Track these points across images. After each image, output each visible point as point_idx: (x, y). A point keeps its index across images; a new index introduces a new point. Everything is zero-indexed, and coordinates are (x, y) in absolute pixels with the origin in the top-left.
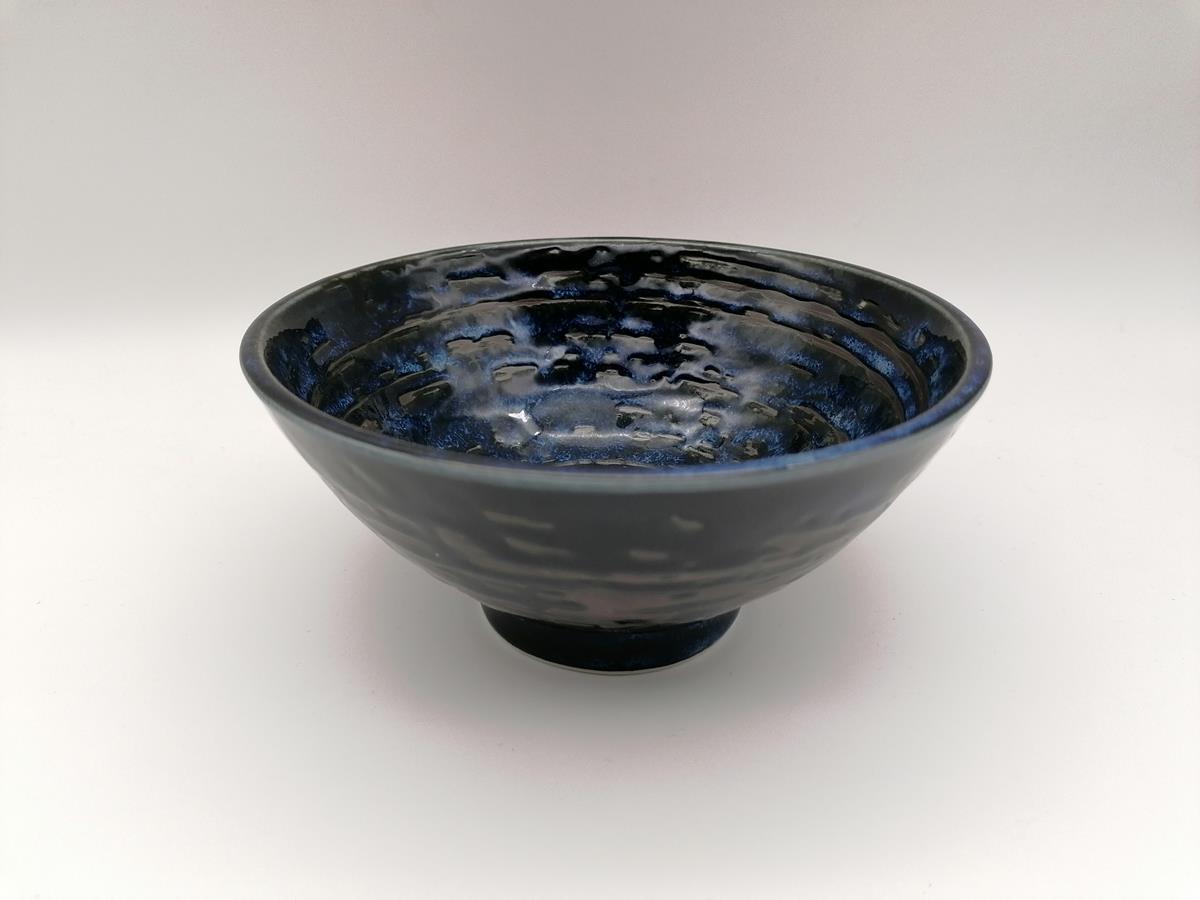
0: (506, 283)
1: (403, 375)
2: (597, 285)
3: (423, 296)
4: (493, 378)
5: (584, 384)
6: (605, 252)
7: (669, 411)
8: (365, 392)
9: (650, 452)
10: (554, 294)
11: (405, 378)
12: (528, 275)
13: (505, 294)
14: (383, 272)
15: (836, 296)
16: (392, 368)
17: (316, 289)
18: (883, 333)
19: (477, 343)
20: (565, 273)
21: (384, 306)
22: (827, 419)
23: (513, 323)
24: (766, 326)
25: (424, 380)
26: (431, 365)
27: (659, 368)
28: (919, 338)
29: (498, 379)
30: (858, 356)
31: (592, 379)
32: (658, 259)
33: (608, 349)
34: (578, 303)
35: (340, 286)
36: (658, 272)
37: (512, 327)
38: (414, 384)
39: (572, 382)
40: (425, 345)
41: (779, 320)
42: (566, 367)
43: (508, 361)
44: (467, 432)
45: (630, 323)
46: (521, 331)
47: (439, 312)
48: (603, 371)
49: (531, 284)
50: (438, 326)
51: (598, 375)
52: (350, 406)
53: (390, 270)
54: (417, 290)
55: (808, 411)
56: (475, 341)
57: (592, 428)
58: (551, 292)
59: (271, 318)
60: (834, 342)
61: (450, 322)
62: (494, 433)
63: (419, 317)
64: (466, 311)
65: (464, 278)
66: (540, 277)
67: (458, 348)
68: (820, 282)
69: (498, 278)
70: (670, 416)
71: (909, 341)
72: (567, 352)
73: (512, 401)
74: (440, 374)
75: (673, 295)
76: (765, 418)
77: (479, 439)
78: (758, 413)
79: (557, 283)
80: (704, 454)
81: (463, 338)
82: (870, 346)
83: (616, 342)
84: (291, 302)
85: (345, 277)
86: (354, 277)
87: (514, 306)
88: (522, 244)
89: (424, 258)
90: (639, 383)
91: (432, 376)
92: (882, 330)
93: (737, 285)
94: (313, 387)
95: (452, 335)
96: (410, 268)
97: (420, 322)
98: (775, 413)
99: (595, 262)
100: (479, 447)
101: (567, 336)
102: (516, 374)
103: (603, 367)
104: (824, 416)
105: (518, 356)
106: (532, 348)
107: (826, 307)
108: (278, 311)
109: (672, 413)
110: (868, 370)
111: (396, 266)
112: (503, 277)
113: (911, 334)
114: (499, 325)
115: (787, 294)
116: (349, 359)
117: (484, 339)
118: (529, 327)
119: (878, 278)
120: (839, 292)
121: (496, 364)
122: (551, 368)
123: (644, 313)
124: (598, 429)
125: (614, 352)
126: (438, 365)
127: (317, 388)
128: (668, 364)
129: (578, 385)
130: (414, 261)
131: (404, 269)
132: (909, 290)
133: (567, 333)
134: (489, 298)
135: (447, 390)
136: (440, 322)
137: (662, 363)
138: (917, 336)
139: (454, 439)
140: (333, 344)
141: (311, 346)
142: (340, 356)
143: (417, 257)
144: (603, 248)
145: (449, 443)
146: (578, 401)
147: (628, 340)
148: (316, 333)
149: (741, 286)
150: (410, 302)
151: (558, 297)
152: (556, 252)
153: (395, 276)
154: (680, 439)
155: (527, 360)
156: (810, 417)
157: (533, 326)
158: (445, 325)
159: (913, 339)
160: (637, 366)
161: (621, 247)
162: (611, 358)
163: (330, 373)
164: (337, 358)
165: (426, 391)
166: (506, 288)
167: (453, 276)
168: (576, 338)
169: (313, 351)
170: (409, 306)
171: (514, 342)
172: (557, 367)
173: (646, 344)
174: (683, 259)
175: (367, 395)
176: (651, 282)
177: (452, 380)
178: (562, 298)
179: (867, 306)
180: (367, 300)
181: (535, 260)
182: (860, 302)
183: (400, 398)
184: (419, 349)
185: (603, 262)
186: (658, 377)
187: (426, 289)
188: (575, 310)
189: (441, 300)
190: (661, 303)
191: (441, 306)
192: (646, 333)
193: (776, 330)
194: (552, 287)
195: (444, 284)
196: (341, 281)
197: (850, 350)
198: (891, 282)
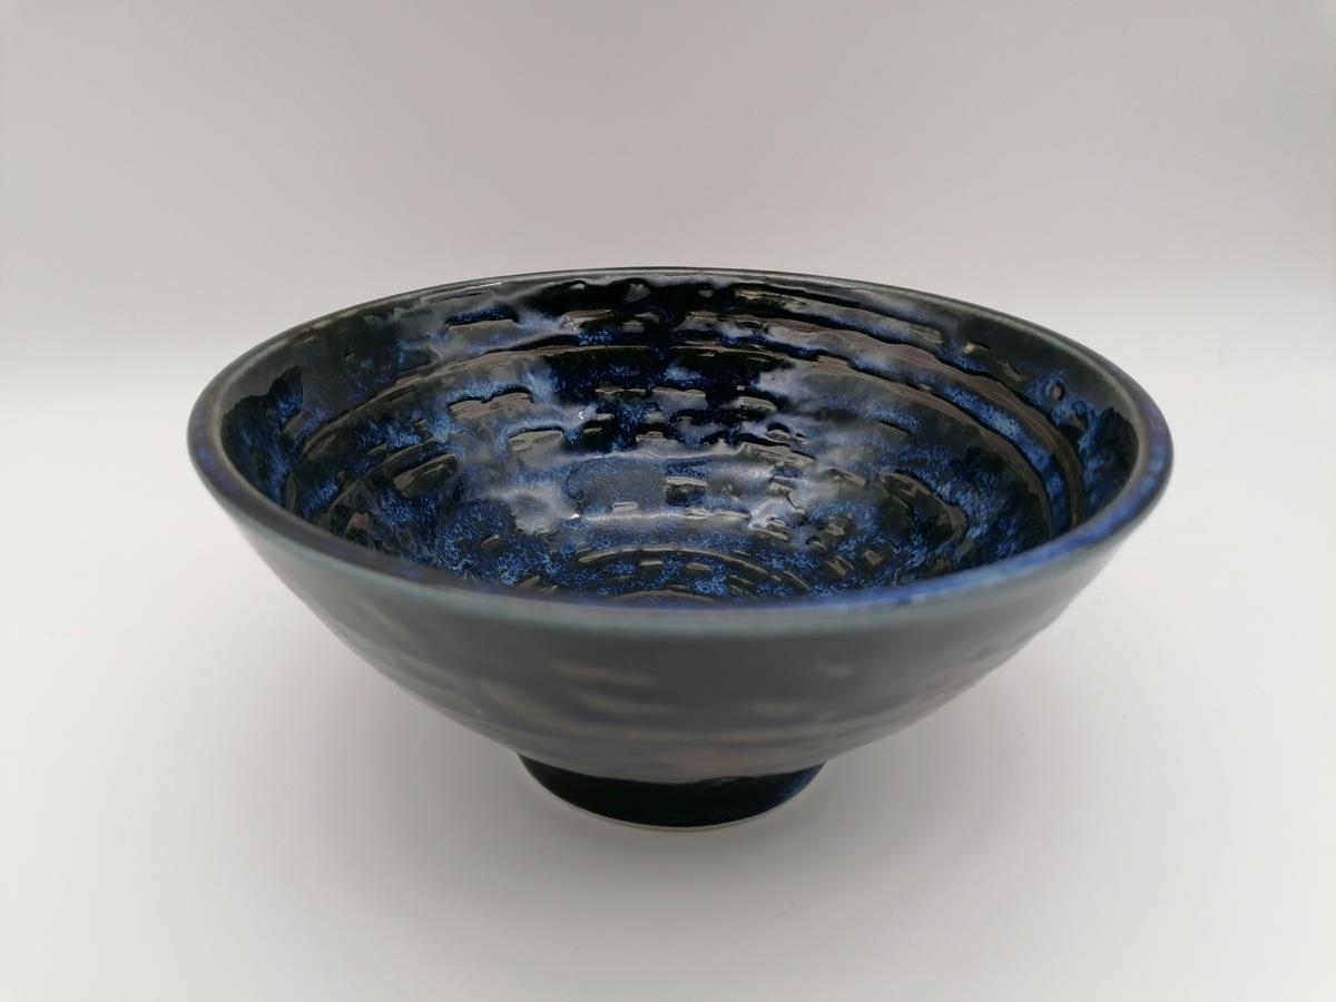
0: (518, 326)
1: (397, 450)
2: (633, 326)
3: (418, 347)
4: (509, 446)
5: (622, 450)
6: (641, 286)
7: (728, 481)
8: (350, 477)
9: (708, 535)
10: (579, 340)
11: (399, 454)
12: (547, 317)
13: (520, 342)
14: (366, 318)
15: (933, 339)
16: (383, 442)
17: (282, 343)
18: (999, 383)
19: (488, 404)
20: (593, 313)
21: (369, 362)
22: (932, 491)
23: (531, 378)
24: (845, 374)
25: (424, 455)
26: (431, 435)
27: (712, 428)
28: (1051, 391)
29: (515, 448)
30: (967, 411)
31: (633, 445)
32: (707, 294)
33: (649, 405)
34: (610, 350)
35: (312, 338)
36: (708, 310)
37: (530, 383)
38: (412, 462)
39: (607, 450)
40: (422, 409)
41: (862, 366)
42: (597, 430)
43: (527, 424)
44: (480, 518)
45: (675, 373)
46: (541, 386)
47: (439, 366)
48: (645, 433)
49: (552, 327)
50: (438, 384)
51: (638, 439)
52: (334, 497)
53: (375, 315)
54: (410, 341)
55: (905, 479)
56: (485, 402)
57: (635, 505)
58: (576, 337)
59: (226, 386)
60: (933, 394)
61: (452, 379)
62: (514, 518)
63: (413, 374)
64: (471, 365)
65: (467, 323)
66: (561, 319)
67: (464, 411)
68: (912, 321)
69: (510, 321)
70: (730, 487)
71: (1038, 393)
72: (599, 411)
73: (534, 476)
74: (442, 445)
75: (727, 338)
76: (850, 488)
77: (495, 527)
78: (839, 481)
79: (583, 325)
80: (775, 534)
81: (470, 398)
82: (982, 399)
83: (659, 396)
84: (251, 363)
85: (317, 326)
86: (329, 326)
87: (531, 356)
88: (538, 277)
89: (418, 299)
90: (689, 448)
91: (432, 450)
92: (996, 380)
93: (807, 324)
94: (286, 477)
95: (457, 395)
96: (398, 313)
97: (415, 380)
98: (862, 482)
99: (630, 299)
100: (497, 536)
101: (597, 391)
102: (537, 441)
103: (644, 428)
104: (927, 485)
105: (539, 418)
106: (557, 408)
107: (921, 351)
108: (234, 377)
109: (732, 484)
110: (982, 431)
111: (381, 310)
112: (516, 319)
113: (1040, 385)
114: (512, 381)
115: (871, 335)
116: (329, 434)
117: (495, 400)
118: (550, 381)
119: (989, 316)
120: (937, 332)
121: (512, 429)
122: (579, 432)
123: (691, 361)
124: (642, 508)
125: (658, 410)
126: (440, 436)
127: (291, 478)
128: (724, 423)
129: (615, 454)
130: (406, 303)
131: (393, 313)
132: (1030, 330)
133: (598, 387)
134: (500, 347)
135: (452, 464)
136: (440, 377)
137: (717, 422)
138: (1048, 388)
139: (465, 528)
140: (307, 416)
141: (280, 422)
142: (317, 431)
143: (408, 297)
144: (638, 281)
145: (460, 534)
146: (615, 472)
147: (674, 394)
148: (284, 402)
149: (811, 325)
150: (402, 355)
151: (585, 342)
152: (581, 286)
153: (380, 323)
154: (744, 516)
155: (549, 422)
156: (909, 487)
157: (556, 380)
158: (448, 382)
159: (1043, 390)
160: (685, 425)
161: (661, 279)
162: (653, 417)
163: (306, 455)
164: (312, 434)
165: (426, 468)
166: (519, 333)
167: (453, 321)
168: (608, 393)
169: (282, 427)
170: (401, 361)
171: (532, 401)
172: (587, 431)
173: (694, 398)
174: (738, 294)
175: (354, 480)
176: (700, 322)
177: (459, 453)
178: (591, 344)
179: (975, 350)
180: (347, 354)
181: (557, 296)
182: (965, 345)
183: (396, 480)
184: (416, 415)
185: (638, 298)
186: (712, 440)
187: (421, 339)
188: (605, 360)
189: (441, 350)
190: (712, 347)
191: (442, 357)
192: (695, 386)
193: (858, 378)
194: (576, 331)
195: (443, 333)
196: (312, 331)
197: (956, 405)
198: (1006, 321)
